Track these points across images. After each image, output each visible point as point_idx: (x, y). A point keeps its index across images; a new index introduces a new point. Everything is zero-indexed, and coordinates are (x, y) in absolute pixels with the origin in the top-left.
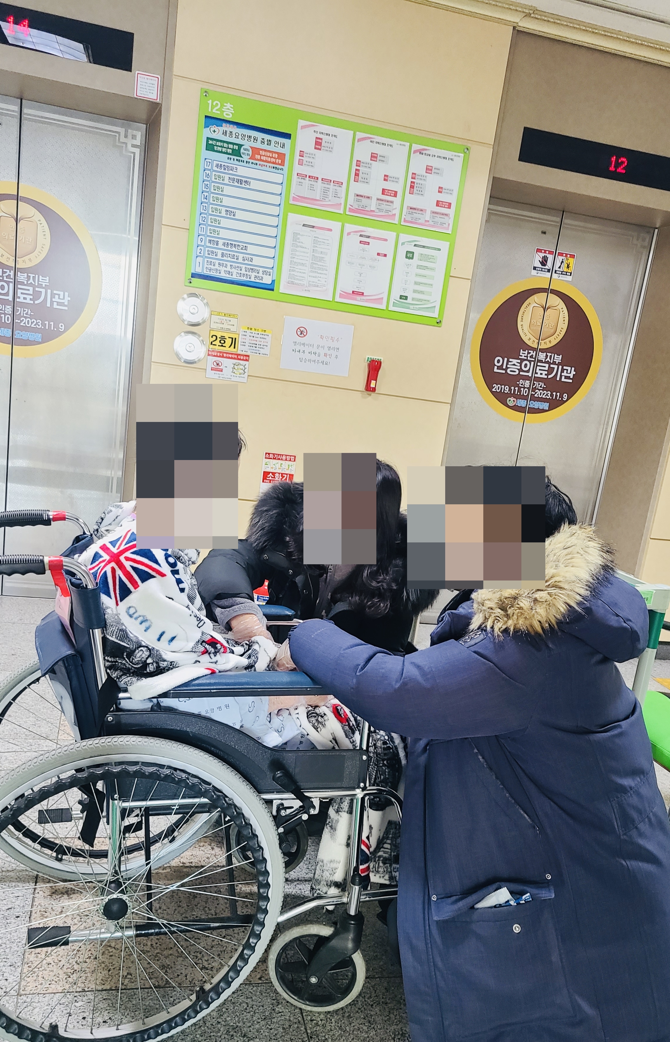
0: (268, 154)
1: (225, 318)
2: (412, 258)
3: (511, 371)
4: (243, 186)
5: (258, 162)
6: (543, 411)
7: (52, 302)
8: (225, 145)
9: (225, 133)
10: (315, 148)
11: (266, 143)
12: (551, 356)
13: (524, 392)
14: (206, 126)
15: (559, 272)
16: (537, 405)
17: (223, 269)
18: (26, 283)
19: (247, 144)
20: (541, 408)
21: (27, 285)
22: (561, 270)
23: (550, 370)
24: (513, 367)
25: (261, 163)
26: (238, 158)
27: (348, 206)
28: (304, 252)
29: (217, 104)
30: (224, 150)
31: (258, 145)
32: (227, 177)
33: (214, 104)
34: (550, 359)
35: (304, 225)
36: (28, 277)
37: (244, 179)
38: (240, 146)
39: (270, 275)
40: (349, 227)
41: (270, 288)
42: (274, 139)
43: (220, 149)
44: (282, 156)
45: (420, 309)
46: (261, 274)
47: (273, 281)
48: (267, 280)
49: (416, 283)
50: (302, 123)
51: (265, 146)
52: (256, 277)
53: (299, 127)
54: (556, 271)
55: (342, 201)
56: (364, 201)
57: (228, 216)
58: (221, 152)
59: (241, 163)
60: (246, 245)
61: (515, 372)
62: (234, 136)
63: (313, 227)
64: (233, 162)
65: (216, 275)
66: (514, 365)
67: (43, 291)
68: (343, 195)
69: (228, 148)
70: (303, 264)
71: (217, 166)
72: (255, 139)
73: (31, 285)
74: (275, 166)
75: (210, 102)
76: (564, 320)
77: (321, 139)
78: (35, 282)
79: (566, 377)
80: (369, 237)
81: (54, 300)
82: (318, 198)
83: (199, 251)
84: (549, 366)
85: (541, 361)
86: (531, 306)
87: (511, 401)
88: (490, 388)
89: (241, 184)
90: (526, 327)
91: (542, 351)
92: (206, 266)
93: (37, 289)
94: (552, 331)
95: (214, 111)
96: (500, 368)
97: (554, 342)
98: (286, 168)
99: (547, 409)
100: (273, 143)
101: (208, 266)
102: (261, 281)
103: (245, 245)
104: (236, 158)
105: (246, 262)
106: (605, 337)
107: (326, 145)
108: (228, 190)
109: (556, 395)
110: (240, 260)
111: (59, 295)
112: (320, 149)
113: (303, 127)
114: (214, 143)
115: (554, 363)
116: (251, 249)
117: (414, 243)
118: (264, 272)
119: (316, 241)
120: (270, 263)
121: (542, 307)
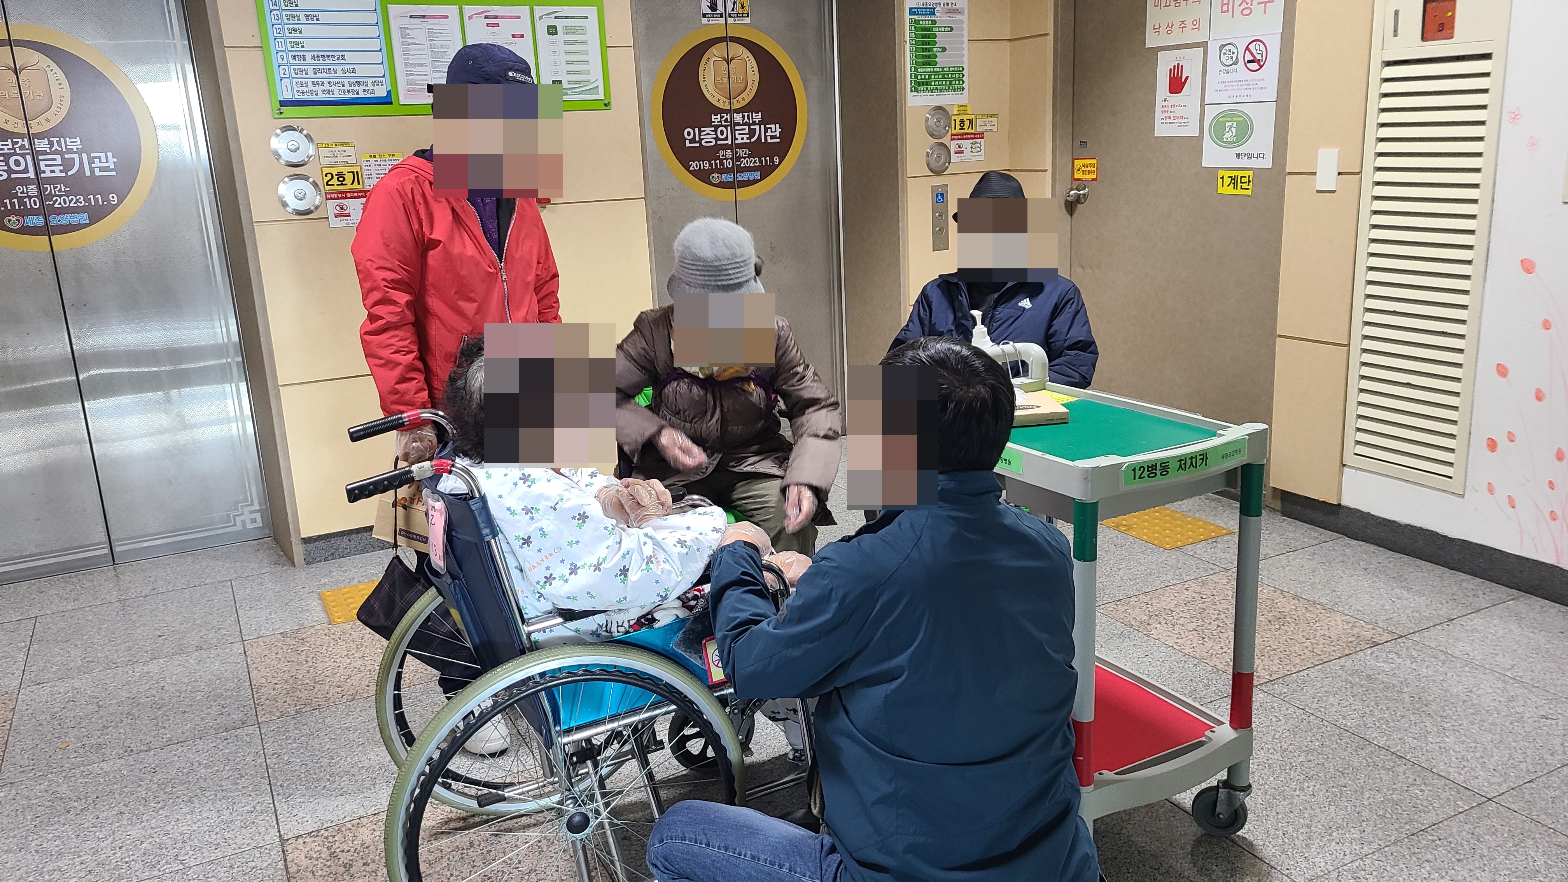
1: (337, 149)
2: (556, 34)
3: (706, 142)
6: (755, 182)
7: (92, 170)
12: (748, 116)
13: (728, 164)
15: (734, 15)
16: (746, 176)
17: (319, 89)
18: (48, 151)
20: (751, 179)
21: (51, 153)
22: (735, 11)
23: (752, 133)
24: (708, 136)
28: (420, 50)
34: (749, 119)
35: (411, 17)
36: (51, 144)
39: (382, 85)
40: (468, 10)
41: (387, 101)
45: (580, 93)
46: (370, 87)
47: (389, 92)
48: (381, 92)
49: (568, 63)
52: (365, 91)
54: (730, 14)
57: (310, 22)
60: (343, 53)
61: (711, 142)
63: (424, 17)
65: (314, 97)
66: (708, 134)
67: (76, 156)
70: (422, 65)
73: (56, 152)
76: (753, 71)
78: (61, 147)
79: (772, 137)
80: (496, 17)
81: (93, 165)
83: (282, 72)
84: (749, 128)
85: (738, 124)
86: (712, 61)
87: (715, 178)
88: (687, 168)
90: (711, 87)
91: (737, 111)
92: (296, 89)
93: (66, 156)
94: (743, 86)
96: (693, 141)
97: (748, 99)
99: (759, 178)
101: (298, 89)
102: (372, 95)
103: (340, 54)
105: (348, 74)
106: (805, 81)
109: (766, 161)
110: (340, 74)
111: (100, 158)
115: (754, 123)
116: (350, 58)
117: (554, 15)
118: (373, 83)
119: (431, 34)
120: (379, 71)
121: (724, 59)
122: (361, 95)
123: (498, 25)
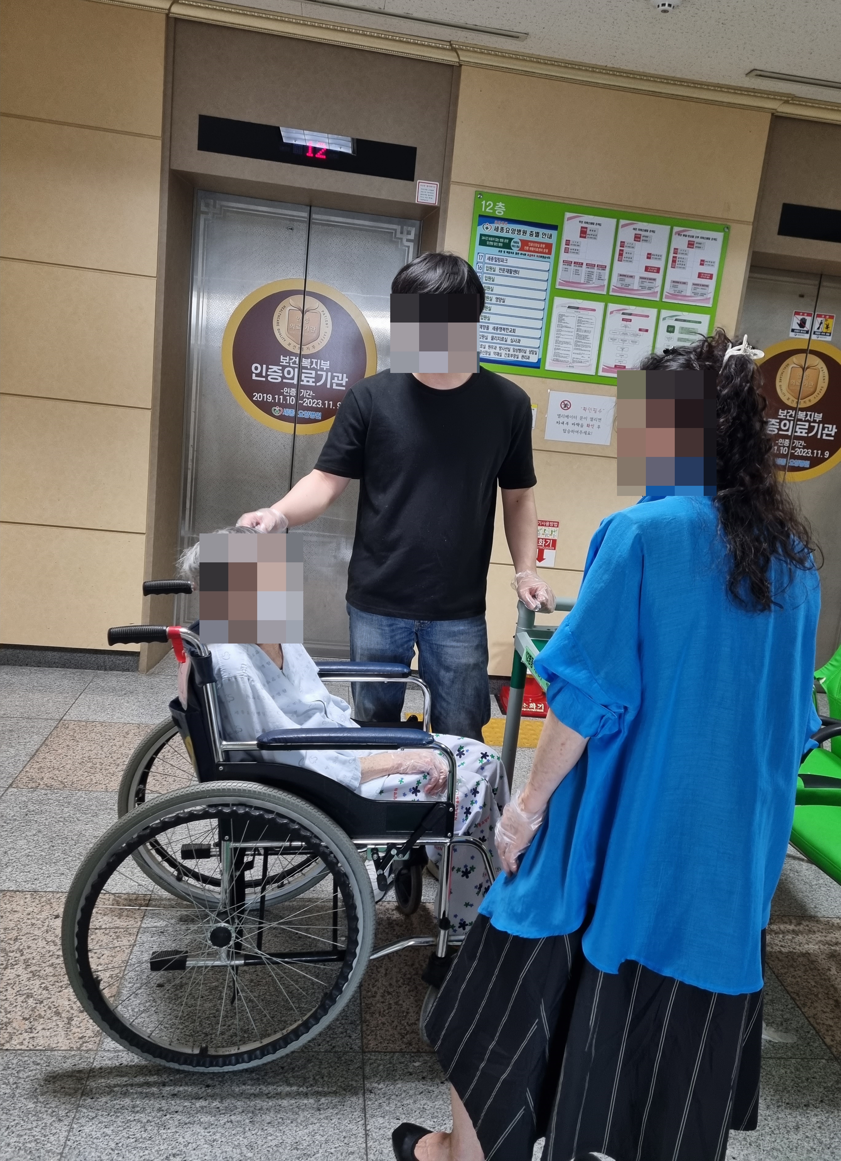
0: (536, 245)
2: (673, 332)
4: (512, 275)
5: (527, 253)
6: (804, 469)
7: (331, 384)
8: (497, 240)
9: (497, 229)
10: (581, 237)
11: (534, 235)
12: (811, 415)
13: (784, 451)
14: (479, 224)
15: (817, 333)
16: (797, 463)
17: (492, 351)
18: (309, 367)
19: (517, 237)
20: (801, 466)
21: (311, 369)
22: (820, 330)
23: (811, 429)
24: (772, 426)
25: (530, 253)
26: (508, 250)
27: (612, 287)
28: (569, 332)
29: (490, 204)
30: (495, 244)
31: (527, 237)
32: (497, 268)
33: (487, 204)
34: (810, 417)
35: (569, 307)
36: (312, 363)
37: (513, 269)
38: (511, 239)
39: (536, 354)
40: (612, 307)
41: (536, 366)
42: (541, 231)
43: (492, 243)
44: (549, 246)
46: (528, 354)
47: (539, 360)
48: (534, 359)
50: (568, 215)
51: (534, 238)
52: (523, 356)
53: (566, 219)
54: (814, 332)
55: (606, 283)
56: (628, 280)
57: (498, 303)
58: (493, 246)
59: (511, 255)
60: (515, 328)
61: (774, 431)
62: (505, 231)
63: (578, 308)
64: (503, 255)
65: (487, 356)
68: (607, 277)
69: (499, 242)
70: (567, 343)
71: (489, 259)
72: (525, 232)
73: (313, 369)
74: (542, 255)
75: (484, 202)
76: (824, 379)
77: (586, 228)
78: (317, 366)
79: (827, 435)
80: (631, 314)
81: (333, 381)
82: (582, 282)
84: (809, 425)
85: (801, 420)
86: (791, 367)
89: (511, 273)
90: (785, 387)
91: (802, 410)
93: (319, 373)
94: (812, 390)
95: (487, 210)
97: (814, 401)
98: (552, 256)
99: (808, 467)
100: (541, 235)
102: (527, 360)
103: (513, 328)
104: (506, 250)
105: (514, 343)
107: (591, 233)
108: (498, 280)
109: (817, 453)
110: (509, 342)
111: (338, 377)
112: (585, 237)
113: (570, 219)
114: (486, 238)
115: (815, 421)
116: (519, 332)
117: (675, 318)
118: (530, 352)
119: (580, 321)
120: (536, 343)
121: (801, 367)
122: (520, 359)
123: (630, 320)
